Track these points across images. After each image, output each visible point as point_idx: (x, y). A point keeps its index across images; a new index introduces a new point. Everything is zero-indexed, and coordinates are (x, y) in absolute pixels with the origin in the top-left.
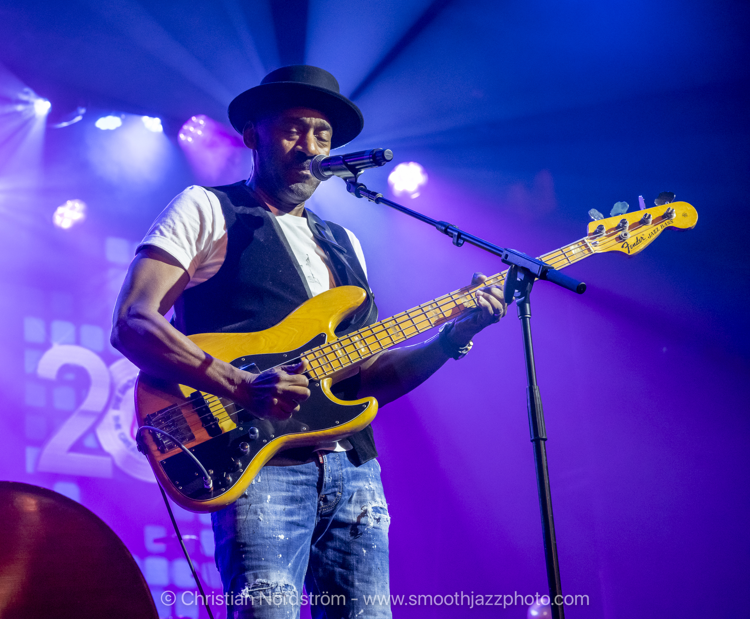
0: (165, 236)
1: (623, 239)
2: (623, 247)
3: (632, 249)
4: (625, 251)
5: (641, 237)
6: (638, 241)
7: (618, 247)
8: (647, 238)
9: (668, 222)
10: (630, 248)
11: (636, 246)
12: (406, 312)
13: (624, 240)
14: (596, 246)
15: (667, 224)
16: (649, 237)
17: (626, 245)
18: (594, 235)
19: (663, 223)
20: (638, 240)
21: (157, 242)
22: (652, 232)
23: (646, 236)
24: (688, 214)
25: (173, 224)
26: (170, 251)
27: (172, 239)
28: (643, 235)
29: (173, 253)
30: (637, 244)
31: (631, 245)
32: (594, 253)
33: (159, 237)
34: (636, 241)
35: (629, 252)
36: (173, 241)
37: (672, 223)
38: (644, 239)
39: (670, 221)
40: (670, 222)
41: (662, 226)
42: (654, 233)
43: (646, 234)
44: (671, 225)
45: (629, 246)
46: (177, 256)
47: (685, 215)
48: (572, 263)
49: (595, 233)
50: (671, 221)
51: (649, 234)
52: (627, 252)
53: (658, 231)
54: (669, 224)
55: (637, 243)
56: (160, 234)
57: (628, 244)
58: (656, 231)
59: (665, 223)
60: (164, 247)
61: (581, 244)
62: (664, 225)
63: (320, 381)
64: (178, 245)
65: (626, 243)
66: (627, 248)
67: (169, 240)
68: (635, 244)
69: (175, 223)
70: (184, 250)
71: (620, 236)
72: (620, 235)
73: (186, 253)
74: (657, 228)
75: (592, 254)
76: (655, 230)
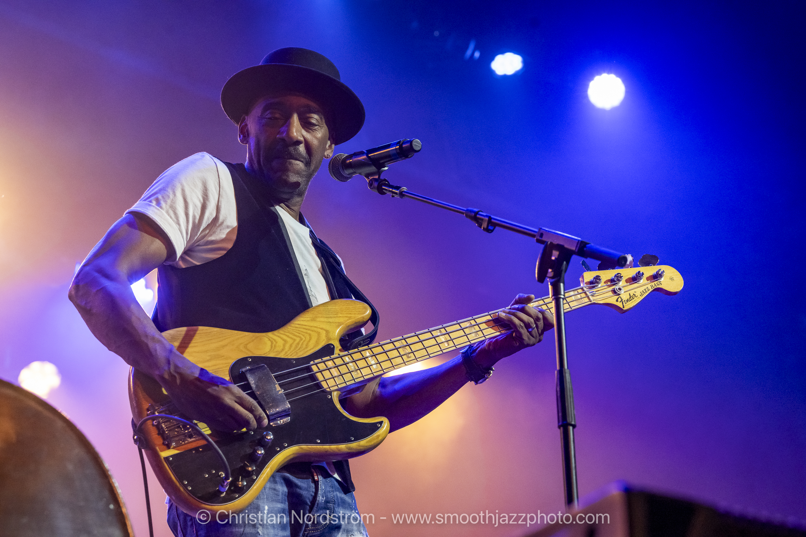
0: (161, 207)
1: (617, 293)
2: (617, 301)
3: (626, 305)
4: (620, 305)
5: (634, 294)
6: (631, 298)
7: (612, 300)
8: (639, 296)
9: (657, 283)
10: (624, 303)
11: (629, 301)
12: (415, 333)
13: (619, 294)
14: (593, 296)
15: (656, 285)
16: (640, 295)
17: (619, 300)
18: (591, 285)
19: (653, 284)
20: (631, 296)
21: (151, 212)
22: (643, 291)
23: (638, 294)
24: (675, 279)
25: (173, 195)
26: (162, 225)
27: (167, 212)
28: (635, 292)
29: (165, 228)
30: (631, 301)
31: (625, 300)
32: (593, 302)
33: (154, 206)
34: (629, 297)
35: (624, 307)
36: (169, 215)
37: (661, 284)
38: (636, 296)
39: (658, 282)
40: (659, 284)
41: (652, 286)
42: (645, 292)
43: (638, 292)
44: (660, 286)
45: (623, 301)
46: (168, 232)
47: (672, 279)
48: (573, 308)
49: (591, 283)
50: (660, 282)
51: (641, 292)
52: (622, 307)
53: (648, 291)
54: (658, 285)
55: (630, 299)
56: (157, 204)
57: (622, 299)
58: (647, 290)
59: (655, 284)
60: (156, 219)
61: (580, 291)
62: (654, 286)
63: (331, 393)
64: (173, 220)
65: (620, 298)
66: (621, 302)
67: (164, 212)
68: (628, 299)
69: (175, 195)
70: (178, 226)
71: (615, 290)
72: (614, 288)
73: (180, 230)
74: (648, 287)
75: (591, 303)
76: (645, 289)
